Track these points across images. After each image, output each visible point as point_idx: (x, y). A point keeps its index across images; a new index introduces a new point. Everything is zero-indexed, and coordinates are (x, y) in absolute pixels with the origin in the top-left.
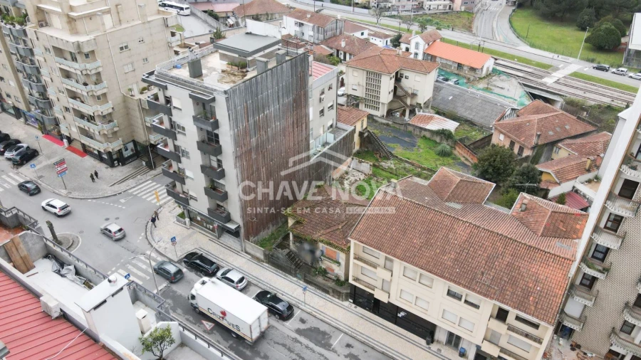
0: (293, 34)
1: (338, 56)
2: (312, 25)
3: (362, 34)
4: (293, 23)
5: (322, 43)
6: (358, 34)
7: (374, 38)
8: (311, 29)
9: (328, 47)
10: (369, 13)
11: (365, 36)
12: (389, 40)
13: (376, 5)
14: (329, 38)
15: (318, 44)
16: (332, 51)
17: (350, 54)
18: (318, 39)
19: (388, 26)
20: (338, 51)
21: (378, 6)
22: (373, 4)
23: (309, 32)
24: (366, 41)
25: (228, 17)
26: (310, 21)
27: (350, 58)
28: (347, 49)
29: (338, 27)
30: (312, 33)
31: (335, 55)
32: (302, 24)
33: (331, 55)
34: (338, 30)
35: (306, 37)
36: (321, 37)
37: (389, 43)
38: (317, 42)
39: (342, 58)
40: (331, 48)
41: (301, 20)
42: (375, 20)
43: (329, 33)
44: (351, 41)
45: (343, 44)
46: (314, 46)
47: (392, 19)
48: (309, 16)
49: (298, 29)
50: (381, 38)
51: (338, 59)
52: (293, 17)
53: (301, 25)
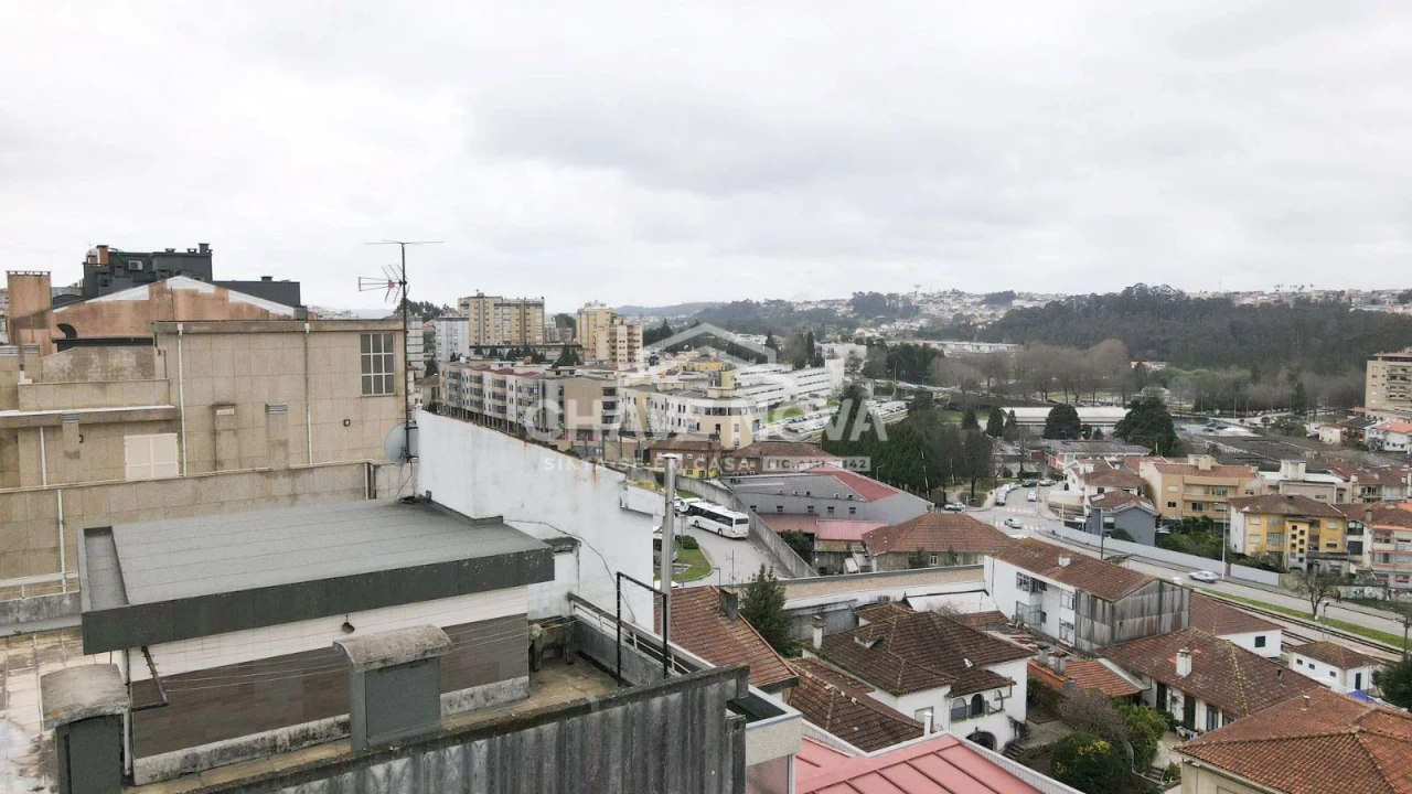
0: (1009, 612)
1: (1161, 704)
2: (1072, 589)
3: (1260, 642)
4: (1014, 581)
5: (1104, 651)
6: (1246, 641)
7: (1307, 660)
8: (1067, 600)
9: (1125, 668)
10: (1283, 585)
11: (1272, 648)
12: (1366, 673)
13: (1304, 566)
14: (1133, 639)
15: (1090, 655)
16: (1139, 686)
17: (1212, 709)
18: (1090, 637)
19: (1354, 628)
20: (1162, 688)
21: (1310, 566)
22: (1294, 562)
23: (1061, 611)
24: (1278, 666)
25: (849, 555)
26: (1066, 577)
27: (1211, 722)
28: (1199, 683)
29: (1167, 603)
30: (1070, 617)
31: (1153, 701)
32: (1043, 586)
33: (1137, 698)
34: (1167, 618)
35: (1052, 628)
36: (1102, 630)
37: (1366, 683)
38: (1086, 646)
39: (1179, 715)
40: (1138, 675)
41: (1038, 572)
42: (1304, 605)
43: (1132, 624)
44: (1214, 662)
45: (1183, 666)
46: (1073, 657)
47: (1365, 609)
48: (1064, 562)
49: (1025, 598)
50: (1334, 663)
51: (1161, 720)
52: (1012, 562)
53: (1037, 587)
